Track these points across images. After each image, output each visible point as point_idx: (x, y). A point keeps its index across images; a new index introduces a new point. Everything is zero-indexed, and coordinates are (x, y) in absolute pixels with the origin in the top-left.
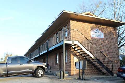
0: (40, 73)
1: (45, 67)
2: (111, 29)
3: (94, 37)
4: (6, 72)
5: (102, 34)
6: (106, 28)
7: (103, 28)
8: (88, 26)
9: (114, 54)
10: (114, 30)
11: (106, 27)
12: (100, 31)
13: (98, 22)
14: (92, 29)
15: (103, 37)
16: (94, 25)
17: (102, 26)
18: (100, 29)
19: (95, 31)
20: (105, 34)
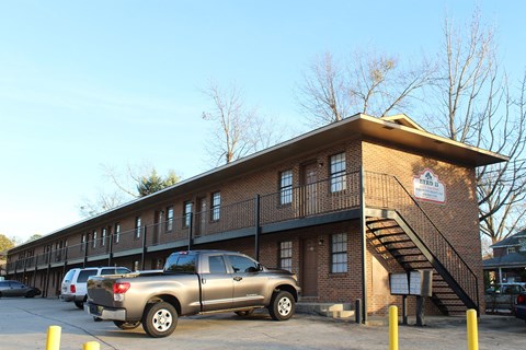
0: (285, 306)
1: (297, 288)
2: (461, 172)
3: (421, 195)
4: (198, 303)
5: (441, 187)
6: (450, 170)
7: (443, 169)
8: (406, 160)
9: (470, 251)
10: (468, 177)
11: (449, 165)
12: (435, 179)
13: (429, 150)
14: (416, 171)
15: (442, 198)
16: (420, 158)
17: (442, 164)
18: (436, 172)
19: (423, 177)
20: (447, 187)
